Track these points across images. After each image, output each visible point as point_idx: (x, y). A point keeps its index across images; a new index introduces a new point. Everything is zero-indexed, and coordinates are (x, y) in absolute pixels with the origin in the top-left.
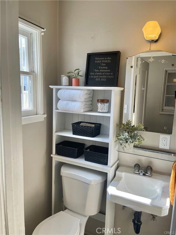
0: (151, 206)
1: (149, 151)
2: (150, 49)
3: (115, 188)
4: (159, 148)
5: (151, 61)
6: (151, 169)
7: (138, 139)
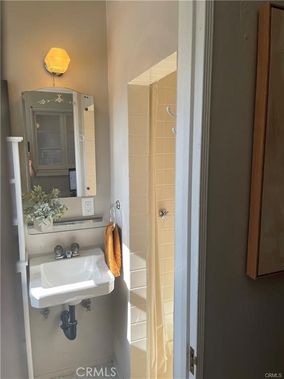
0: (96, 286)
1: (70, 224)
2: (54, 85)
3: (41, 288)
4: (82, 216)
5: (59, 102)
6: (78, 246)
7: (61, 209)
